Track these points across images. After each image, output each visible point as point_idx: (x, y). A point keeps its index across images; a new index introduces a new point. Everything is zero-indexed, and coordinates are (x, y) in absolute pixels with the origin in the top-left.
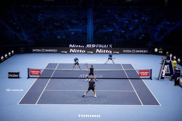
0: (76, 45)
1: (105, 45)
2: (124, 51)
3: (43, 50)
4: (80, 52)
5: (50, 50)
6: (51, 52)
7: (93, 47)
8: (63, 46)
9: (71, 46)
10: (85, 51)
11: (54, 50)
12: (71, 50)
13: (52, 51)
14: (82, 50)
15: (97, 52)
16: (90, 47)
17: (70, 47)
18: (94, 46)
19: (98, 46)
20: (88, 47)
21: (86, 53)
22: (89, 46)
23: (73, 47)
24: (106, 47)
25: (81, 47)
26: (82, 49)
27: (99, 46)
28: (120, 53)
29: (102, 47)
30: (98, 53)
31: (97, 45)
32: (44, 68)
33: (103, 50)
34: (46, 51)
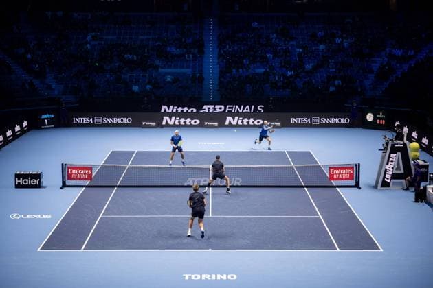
0: (178, 108)
1: (248, 107)
2: (293, 120)
3: (98, 120)
4: (188, 123)
5: (114, 120)
7: (218, 110)
8: (146, 110)
9: (165, 110)
10: (198, 122)
11: (124, 120)
12: (166, 118)
13: (119, 121)
14: (192, 119)
15: (227, 123)
16: (211, 111)
17: (163, 111)
18: (220, 108)
19: (229, 108)
20: (207, 111)
21: (201, 125)
22: (209, 108)
23: (170, 111)
24: (249, 111)
25: (190, 111)
26: (192, 116)
27: (232, 108)
28: (283, 126)
29: (241, 111)
30: (230, 125)
31: (228, 106)
33: (243, 119)
34: (106, 122)
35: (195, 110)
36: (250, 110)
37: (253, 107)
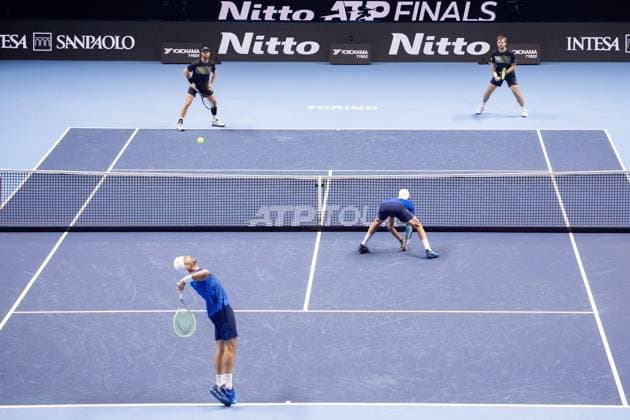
0: (264, 7)
1: (454, 4)
2: (574, 43)
3: (43, 40)
4: (287, 51)
5: (87, 42)
6: (95, 55)
7: (374, 15)
8: (173, 14)
9: (230, 14)
10: (315, 47)
11: (115, 41)
12: (228, 38)
13: (101, 43)
14: (299, 40)
16: (354, 16)
17: (223, 16)
18: (380, 9)
19: (404, 8)
20: (343, 17)
22: (348, 9)
23: (244, 16)
24: (456, 16)
25: (296, 16)
26: (300, 31)
27: (411, 8)
28: (543, 58)
29: (434, 18)
31: (400, 4)
32: (34, 169)
33: (438, 39)
34: (65, 46)
35: (310, 15)
36: (461, 15)
37: (468, 4)
